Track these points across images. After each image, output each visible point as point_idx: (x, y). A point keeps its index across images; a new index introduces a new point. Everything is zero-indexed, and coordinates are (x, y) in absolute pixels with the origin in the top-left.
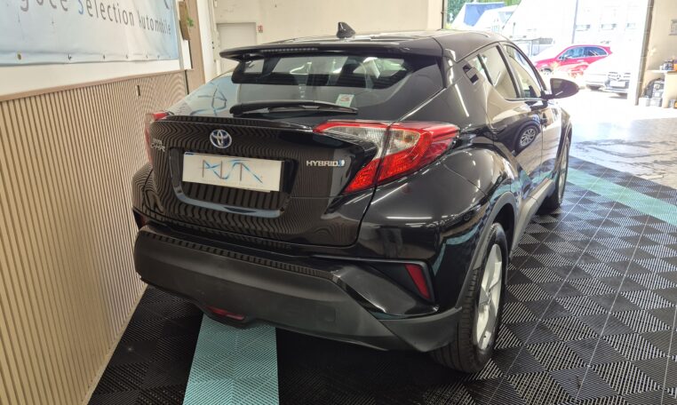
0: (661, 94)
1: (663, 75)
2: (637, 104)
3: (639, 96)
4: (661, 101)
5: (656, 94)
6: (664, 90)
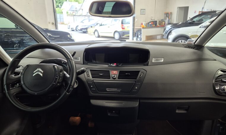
0: (141, 36)
1: (141, 29)
2: (133, 40)
3: (133, 37)
4: (141, 39)
5: (139, 36)
6: (142, 35)
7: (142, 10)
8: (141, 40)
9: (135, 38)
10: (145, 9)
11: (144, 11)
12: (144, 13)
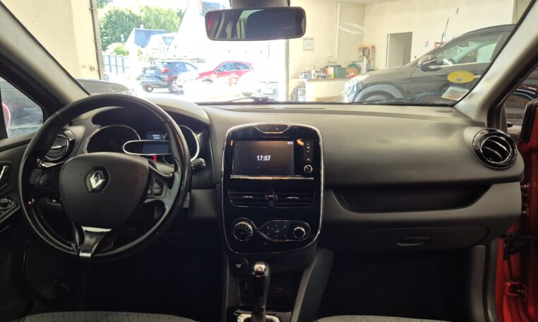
7: (305, 39)
11: (310, 43)
12: (312, 48)
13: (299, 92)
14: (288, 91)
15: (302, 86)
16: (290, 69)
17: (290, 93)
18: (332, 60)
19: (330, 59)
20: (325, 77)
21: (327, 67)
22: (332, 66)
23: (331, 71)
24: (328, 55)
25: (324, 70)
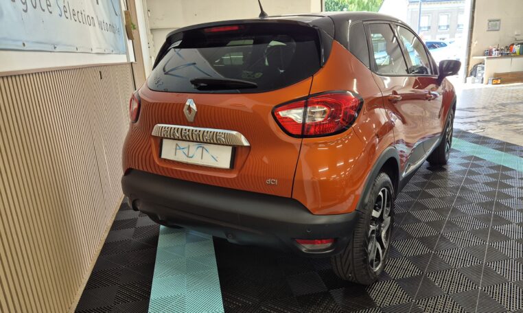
1: (483, 60)
2: (466, 82)
3: (467, 76)
4: (483, 79)
5: (479, 75)
6: (484, 71)
7: (490, 21)
8: (482, 83)
9: (470, 79)
10: (498, 21)
11: (496, 24)
12: (498, 28)
13: (478, 68)
14: (468, 68)
15: (482, 63)
16: (472, 48)
17: (470, 69)
18: (518, 38)
19: (516, 37)
20: (508, 54)
21: (513, 45)
22: (519, 44)
23: (517, 48)
24: (516, 33)
25: (509, 48)
